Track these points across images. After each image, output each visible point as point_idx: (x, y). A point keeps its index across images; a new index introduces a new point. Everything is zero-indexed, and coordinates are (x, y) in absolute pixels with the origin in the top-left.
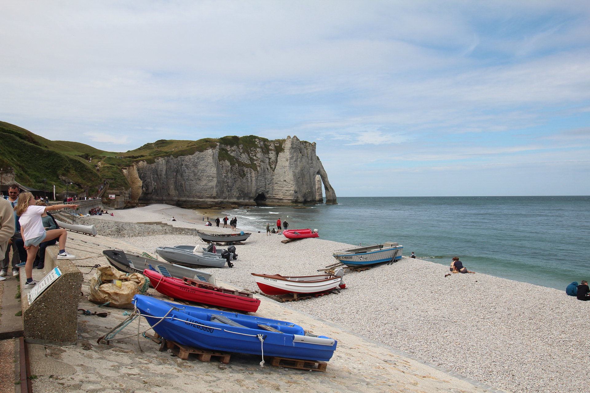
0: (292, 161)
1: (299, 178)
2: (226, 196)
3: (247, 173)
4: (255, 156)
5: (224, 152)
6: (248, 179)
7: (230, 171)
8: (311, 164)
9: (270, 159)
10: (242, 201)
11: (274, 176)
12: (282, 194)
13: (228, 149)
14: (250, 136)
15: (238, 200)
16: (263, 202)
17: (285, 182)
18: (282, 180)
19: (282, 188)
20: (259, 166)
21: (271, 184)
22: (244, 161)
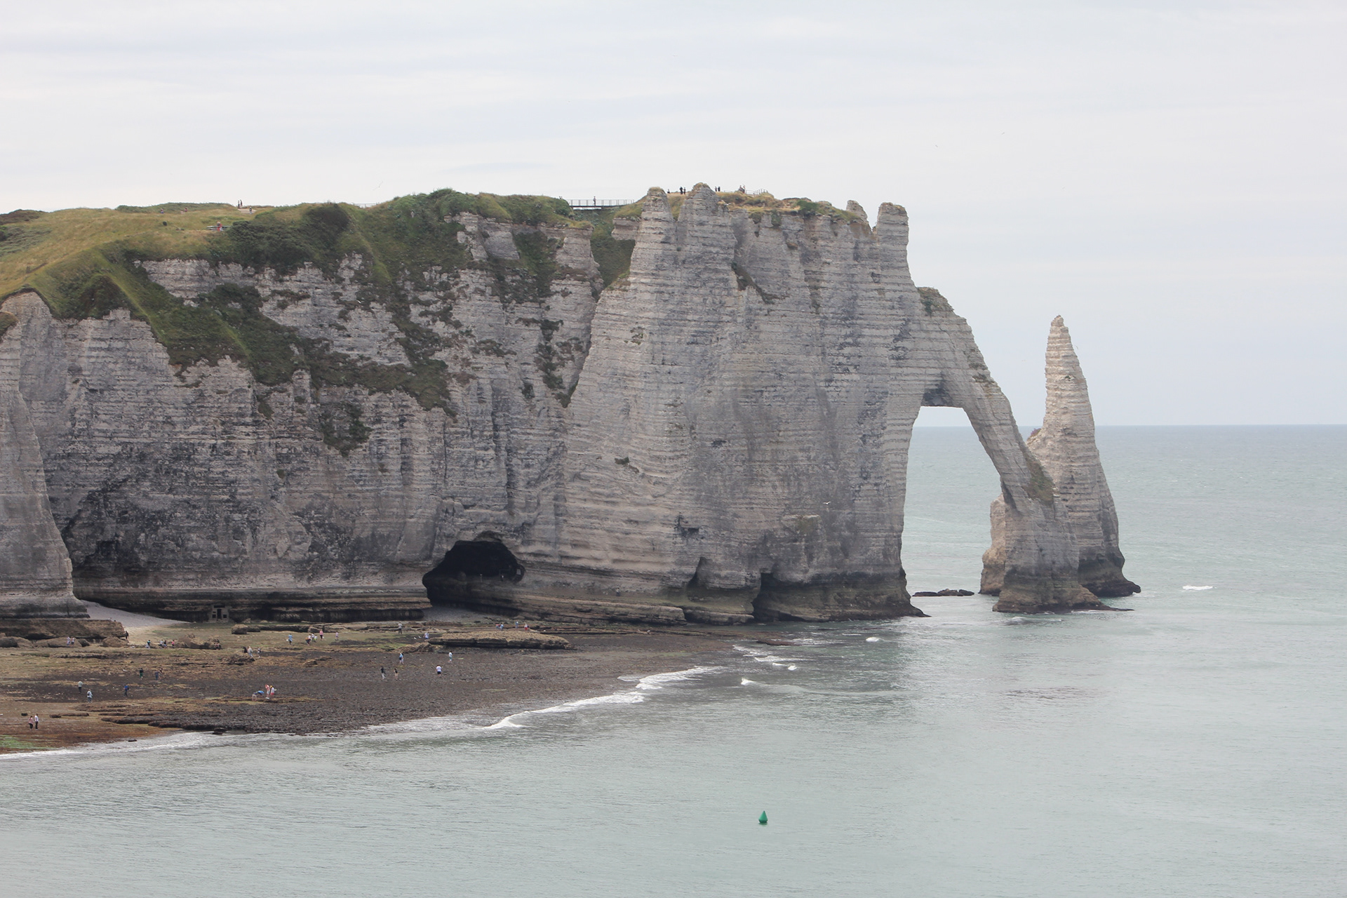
0: (669, 338)
1: (718, 443)
2: (55, 575)
3: (379, 421)
4: (445, 316)
5: (237, 306)
6: (381, 456)
7: (248, 420)
8: (847, 350)
9: (548, 327)
10: (335, 583)
11: (565, 431)
12: (608, 542)
13: (263, 287)
14: (437, 195)
15: (309, 579)
16: (502, 588)
17: (621, 468)
18: (609, 458)
19: (609, 507)
20: (464, 379)
21: (549, 483)
22: (366, 354)
